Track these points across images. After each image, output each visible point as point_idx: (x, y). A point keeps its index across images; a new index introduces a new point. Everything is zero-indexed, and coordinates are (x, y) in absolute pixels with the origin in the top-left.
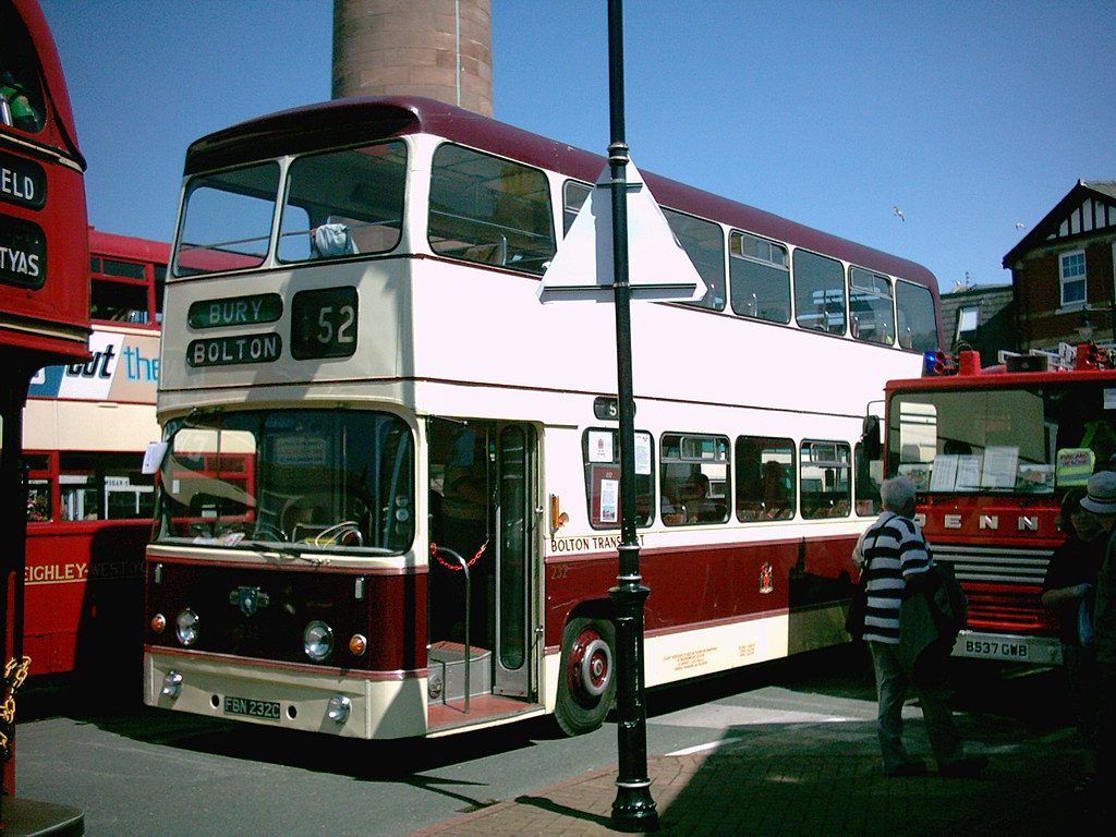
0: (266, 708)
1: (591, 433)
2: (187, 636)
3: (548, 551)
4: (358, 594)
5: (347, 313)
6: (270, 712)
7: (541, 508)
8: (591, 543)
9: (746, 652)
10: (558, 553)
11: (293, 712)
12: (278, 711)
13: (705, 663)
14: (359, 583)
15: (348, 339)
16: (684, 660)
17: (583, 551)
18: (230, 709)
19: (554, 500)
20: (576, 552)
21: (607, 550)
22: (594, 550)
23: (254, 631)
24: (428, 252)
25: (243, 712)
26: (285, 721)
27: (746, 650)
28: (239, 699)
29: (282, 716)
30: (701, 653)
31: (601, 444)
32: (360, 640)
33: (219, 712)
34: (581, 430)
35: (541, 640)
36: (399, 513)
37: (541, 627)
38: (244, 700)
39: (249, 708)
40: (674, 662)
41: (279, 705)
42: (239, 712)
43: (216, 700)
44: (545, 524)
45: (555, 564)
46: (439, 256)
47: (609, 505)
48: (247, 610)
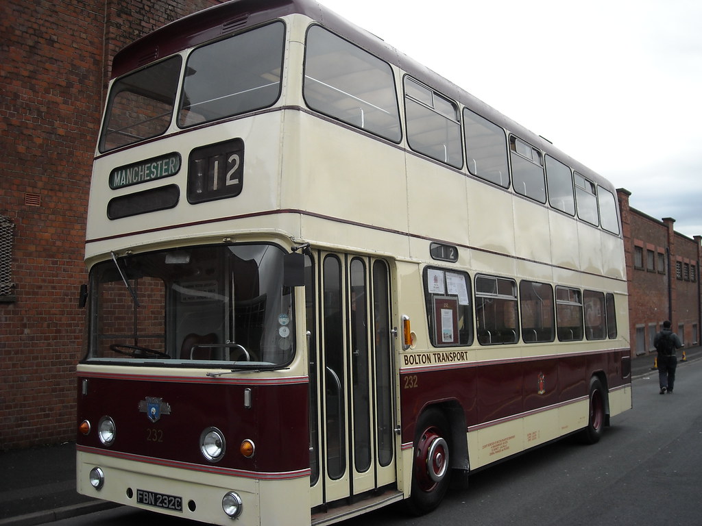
0: (170, 502)
1: (429, 271)
2: (106, 436)
3: (402, 366)
4: (247, 403)
5: (234, 161)
6: (174, 505)
7: (396, 329)
8: (432, 358)
9: (532, 438)
10: (409, 366)
11: (192, 506)
12: (180, 504)
13: (508, 448)
14: (247, 393)
15: (236, 181)
16: (496, 446)
17: (427, 365)
18: (141, 501)
19: (406, 322)
20: (422, 365)
21: (444, 363)
22: (434, 364)
23: (159, 434)
24: (303, 106)
25: (151, 504)
26: (186, 514)
27: (531, 436)
28: (148, 492)
29: (184, 509)
30: (505, 440)
31: (436, 280)
32: (249, 444)
33: (133, 502)
34: (422, 267)
35: (399, 438)
36: (281, 330)
37: (399, 427)
38: (152, 493)
39: (156, 500)
40: (489, 449)
41: (181, 498)
42: (148, 504)
43: (130, 493)
44: (399, 342)
45: (408, 375)
46: (313, 111)
47: (447, 327)
48: (153, 416)
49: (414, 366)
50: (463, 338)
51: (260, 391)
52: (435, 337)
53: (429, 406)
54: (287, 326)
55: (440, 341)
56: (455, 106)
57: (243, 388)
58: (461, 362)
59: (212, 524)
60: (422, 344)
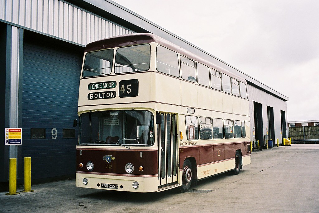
0: (114, 186)
1: (187, 117)
2: (89, 168)
3: (180, 146)
4: (141, 156)
6: (115, 187)
7: (178, 135)
8: (187, 143)
11: (122, 187)
12: (117, 187)
13: (208, 173)
15: (136, 92)
16: (205, 172)
17: (186, 146)
18: (103, 187)
19: (181, 133)
20: (185, 146)
21: (190, 145)
22: (188, 146)
23: (110, 166)
24: (156, 71)
25: (107, 187)
26: (120, 189)
27: (216, 170)
28: (106, 184)
29: (118, 188)
30: (208, 171)
31: (189, 119)
32: (141, 167)
33: (100, 188)
34: (185, 115)
35: (179, 168)
36: (151, 135)
37: (179, 164)
38: (107, 184)
39: (109, 186)
40: (203, 173)
41: (118, 185)
42: (106, 187)
43: (98, 185)
44: (179, 139)
45: (181, 149)
46: (159, 72)
47: (192, 134)
48: (108, 161)
49: (183, 146)
50: (196, 138)
51: (145, 152)
52: (188, 137)
53: (187, 159)
54: (152, 134)
55: (190, 139)
56: (194, 62)
57: (140, 152)
58: (195, 145)
59: (129, 192)
60: (185, 139)
